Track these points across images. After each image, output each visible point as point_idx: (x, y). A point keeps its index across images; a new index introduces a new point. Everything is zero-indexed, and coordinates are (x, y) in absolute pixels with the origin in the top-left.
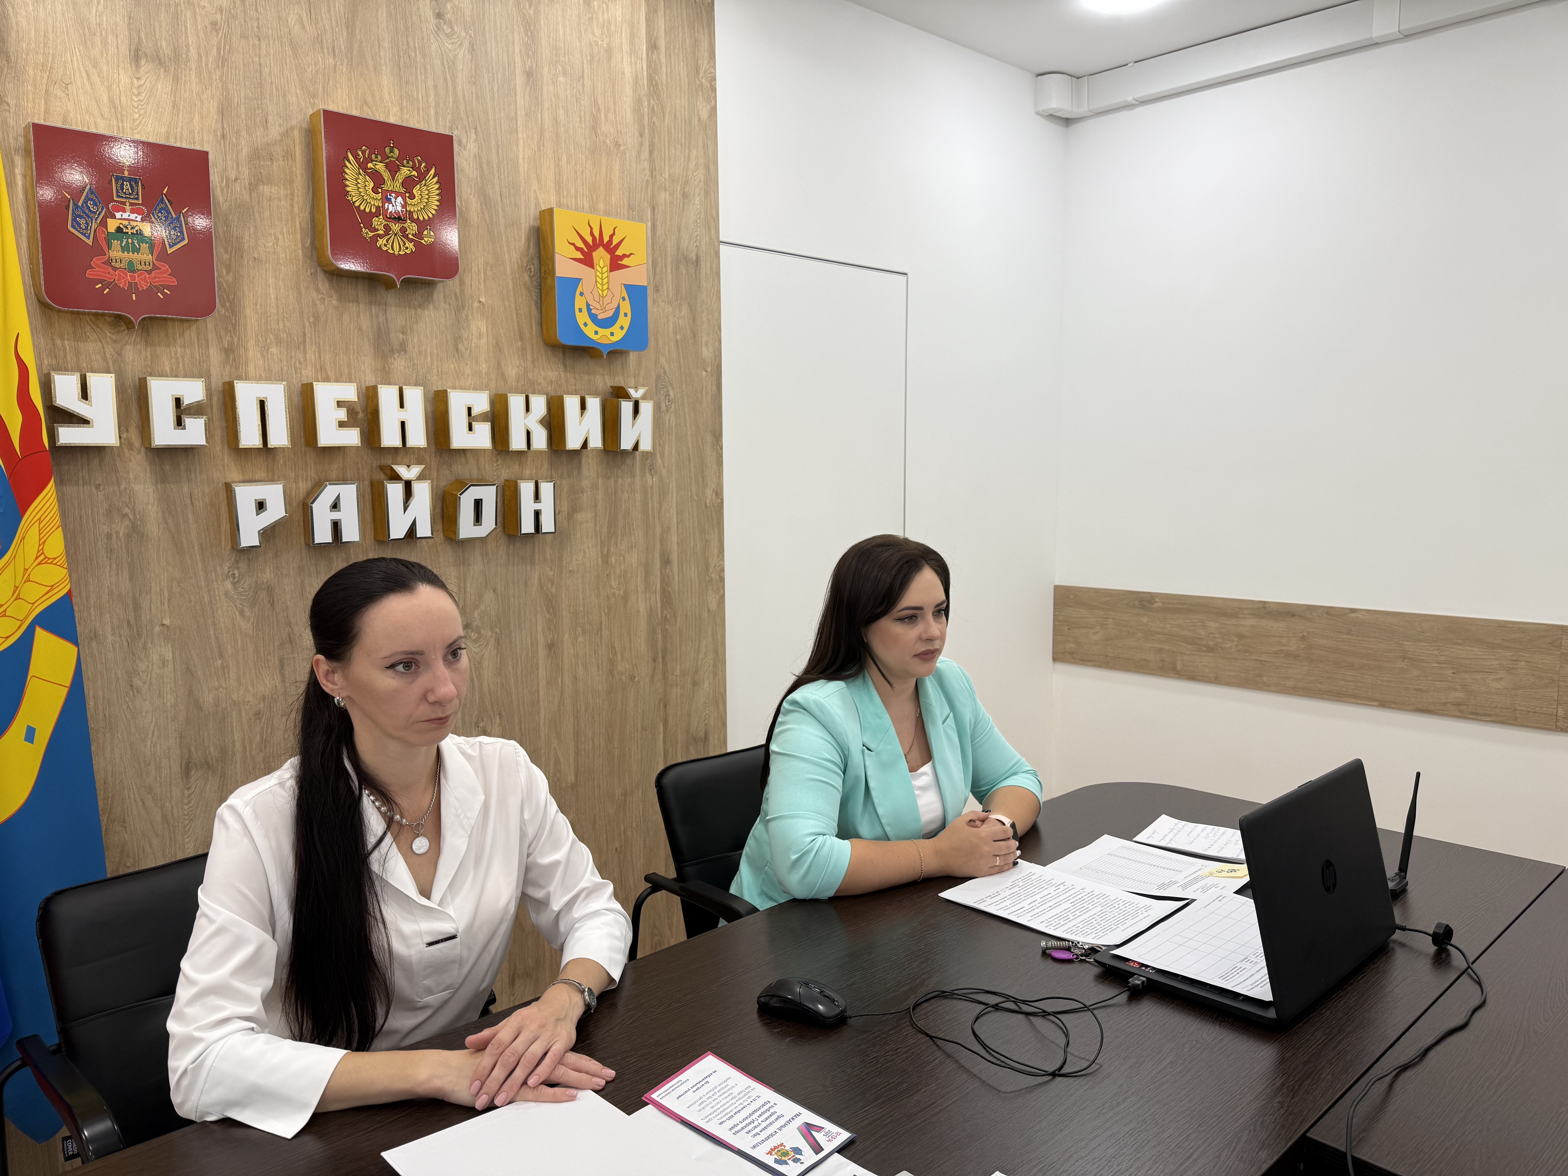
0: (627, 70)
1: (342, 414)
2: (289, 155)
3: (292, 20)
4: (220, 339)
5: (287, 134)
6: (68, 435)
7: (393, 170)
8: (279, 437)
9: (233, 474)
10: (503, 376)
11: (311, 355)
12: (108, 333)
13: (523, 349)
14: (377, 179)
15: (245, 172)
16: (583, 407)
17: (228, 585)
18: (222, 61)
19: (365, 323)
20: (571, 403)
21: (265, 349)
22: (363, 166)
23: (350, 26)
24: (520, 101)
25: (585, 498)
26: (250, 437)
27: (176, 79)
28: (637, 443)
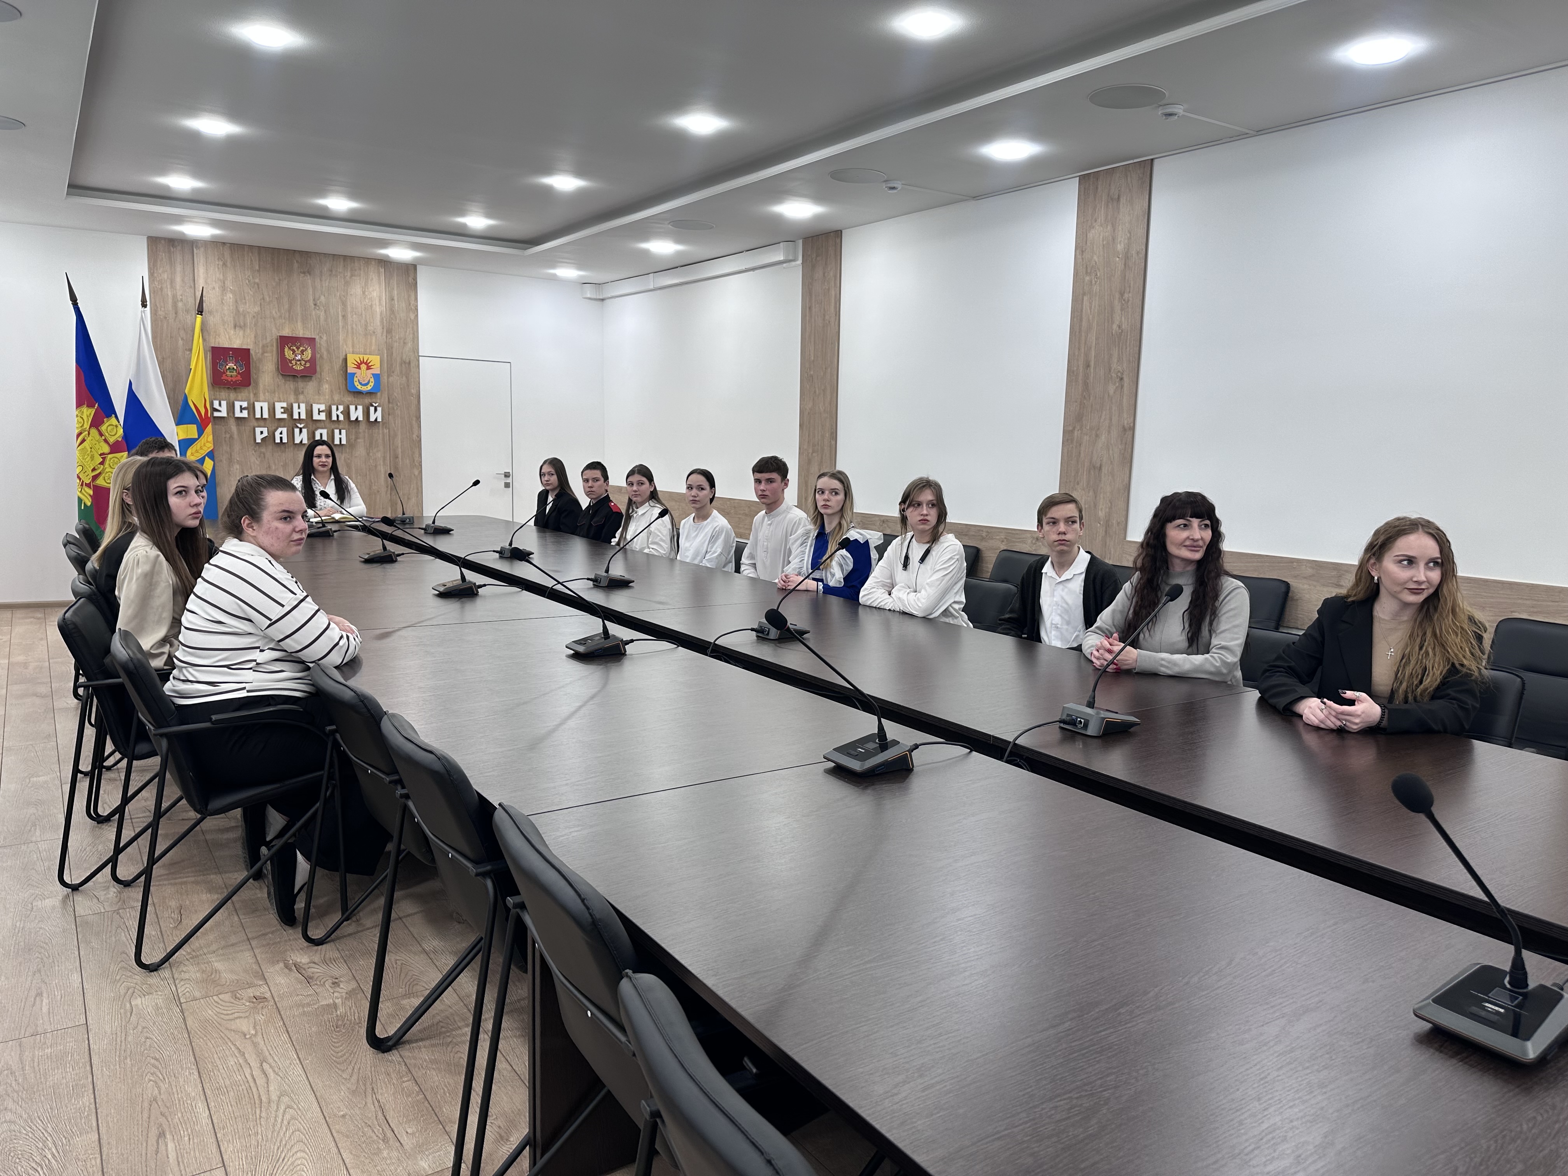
0: (378, 310)
1: (282, 410)
2: (272, 346)
3: (274, 312)
4: (253, 391)
5: (272, 340)
6: (216, 414)
7: (298, 348)
8: (266, 415)
9: (256, 424)
10: (333, 400)
11: (277, 395)
12: (227, 391)
13: (340, 392)
14: (294, 351)
15: (261, 350)
16: (356, 409)
17: (253, 451)
18: (256, 325)
19: (292, 387)
20: (352, 408)
21: (264, 394)
22: (289, 348)
23: (289, 311)
24: (340, 324)
25: (361, 435)
26: (258, 415)
27: (244, 330)
28: (376, 420)
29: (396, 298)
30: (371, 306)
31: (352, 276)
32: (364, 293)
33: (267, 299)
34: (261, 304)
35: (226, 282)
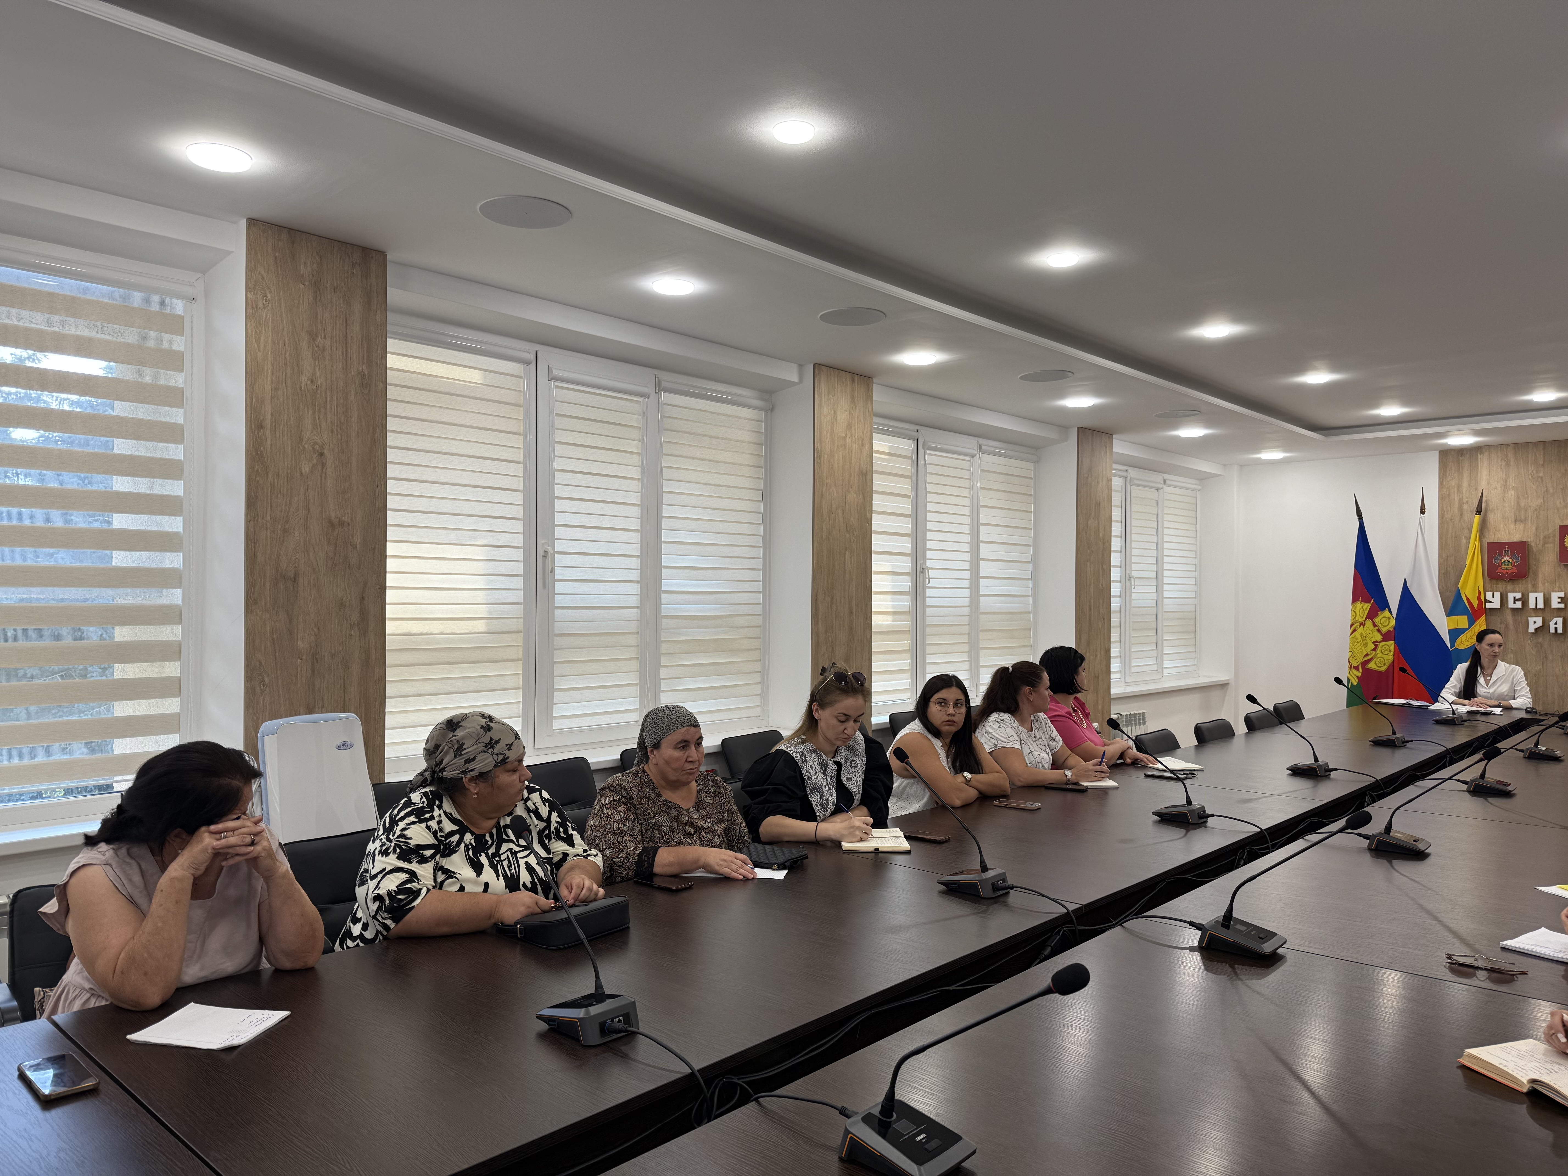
1: (1559, 600)
2: (1555, 536)
3: (1558, 503)
4: (1532, 582)
5: (1552, 531)
6: (1489, 605)
8: (1541, 605)
9: (1528, 615)
11: (1555, 585)
12: (1504, 583)
15: (1542, 542)
17: (1529, 641)
18: (1537, 517)
21: (1544, 584)
26: (1533, 606)
27: (1525, 524)
33: (1551, 491)
34: (1544, 497)
35: (1508, 481)
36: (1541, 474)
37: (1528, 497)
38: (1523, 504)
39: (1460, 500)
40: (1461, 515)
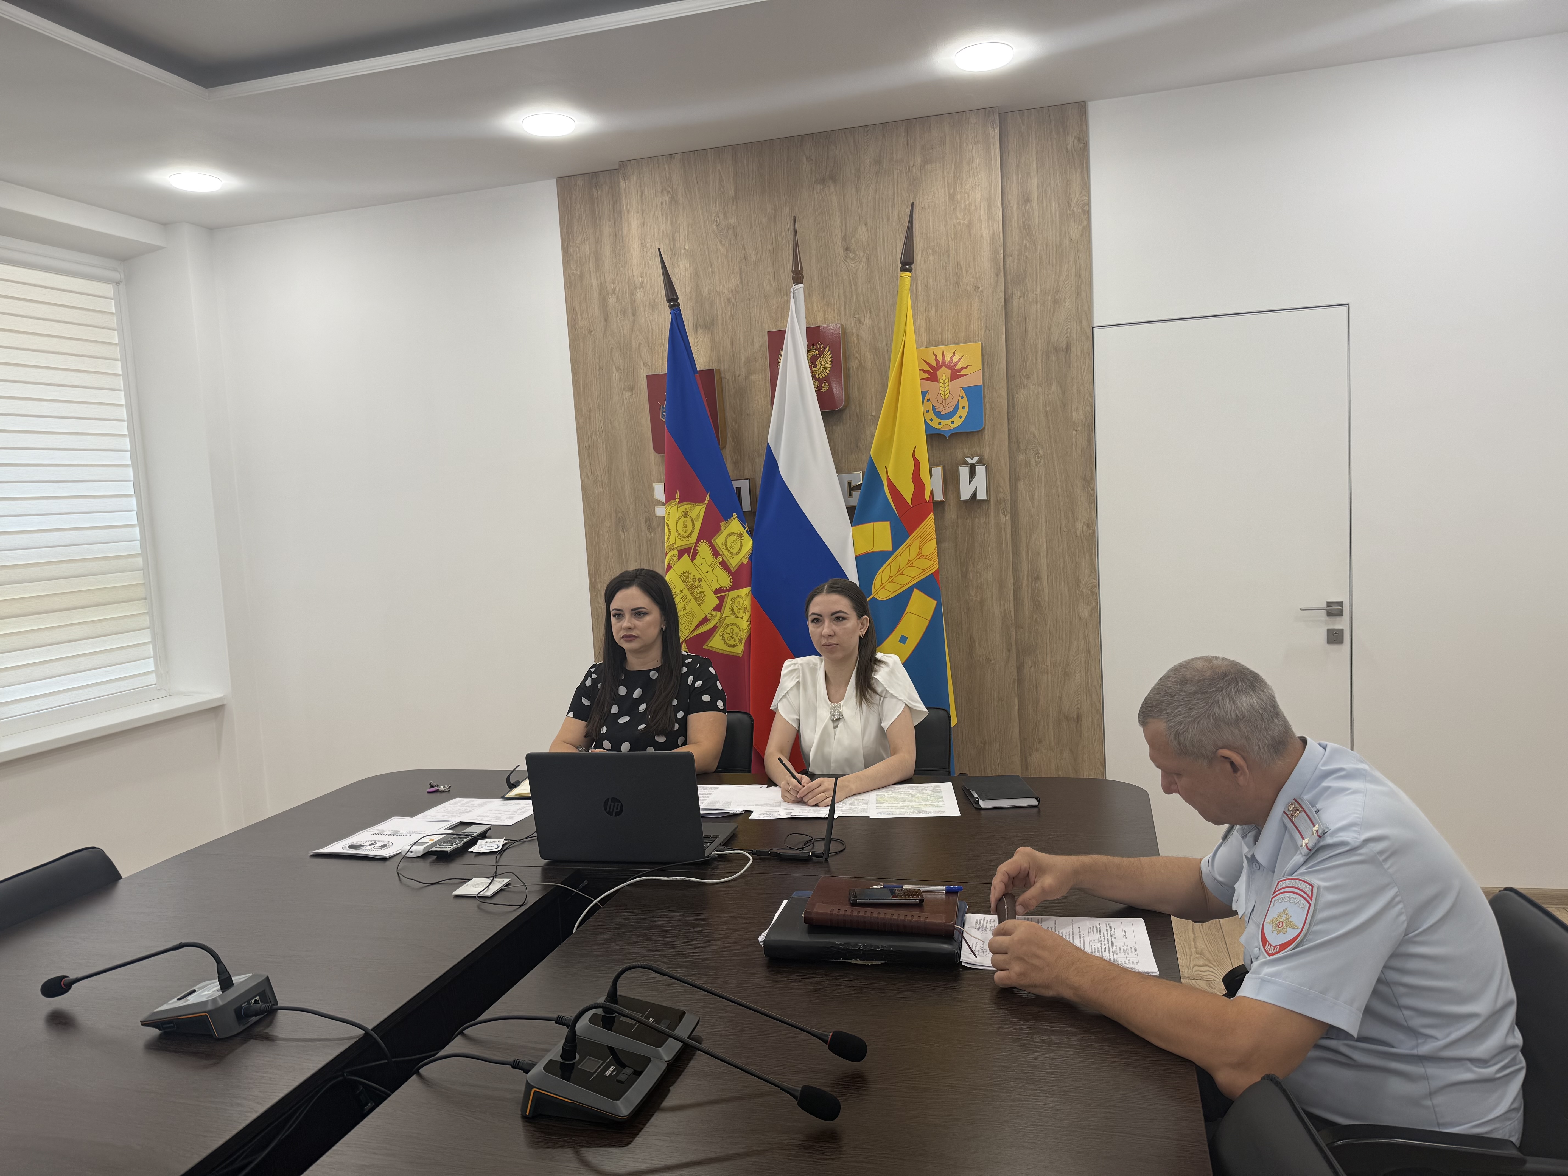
0: (985, 231)
15: (743, 370)
18: (733, 316)
27: (712, 333)
28: (974, 495)
29: (1035, 196)
30: (970, 226)
31: (925, 162)
32: (952, 197)
33: (753, 257)
34: (740, 270)
35: (677, 238)
36: (732, 221)
37: (713, 273)
38: (705, 290)
39: (602, 286)
40: (606, 320)
